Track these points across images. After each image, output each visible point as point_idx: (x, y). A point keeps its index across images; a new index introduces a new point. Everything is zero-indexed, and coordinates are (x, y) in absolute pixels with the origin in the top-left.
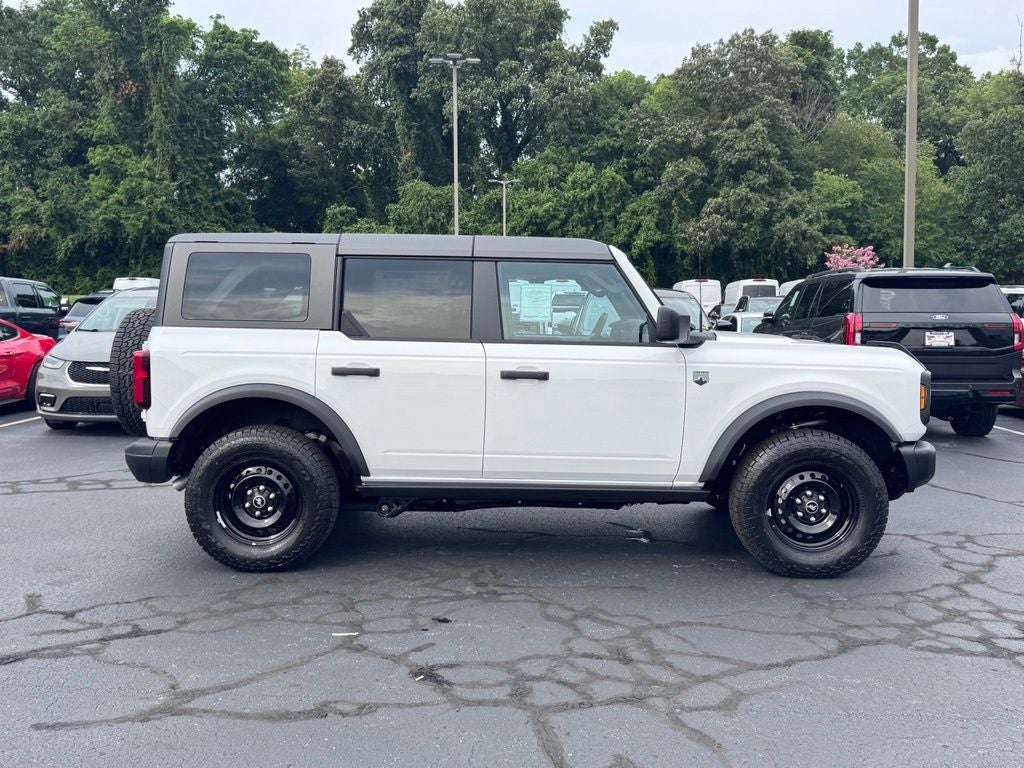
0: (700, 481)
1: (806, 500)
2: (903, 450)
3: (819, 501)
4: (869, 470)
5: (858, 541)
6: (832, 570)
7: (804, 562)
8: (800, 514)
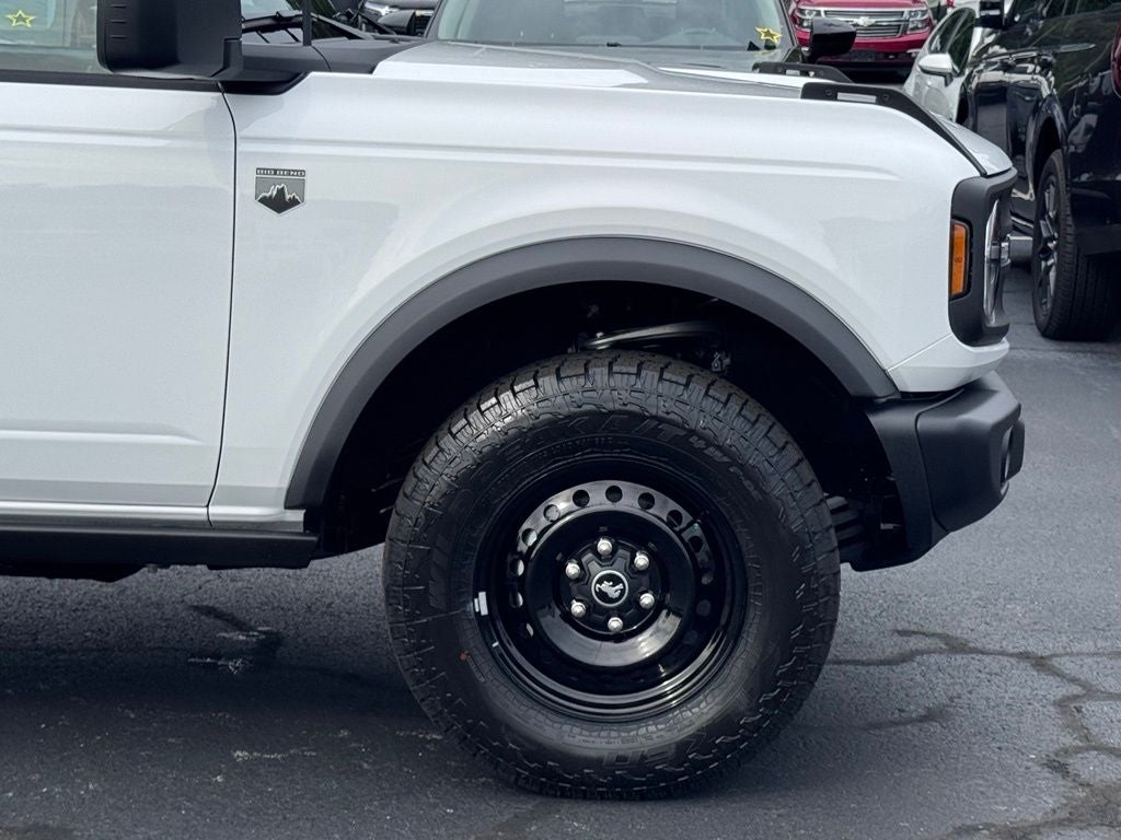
0: (289, 506)
1: (594, 566)
2: (883, 421)
3: (632, 570)
4: (774, 481)
5: (740, 695)
6: (662, 775)
7: (579, 752)
8: (577, 608)
